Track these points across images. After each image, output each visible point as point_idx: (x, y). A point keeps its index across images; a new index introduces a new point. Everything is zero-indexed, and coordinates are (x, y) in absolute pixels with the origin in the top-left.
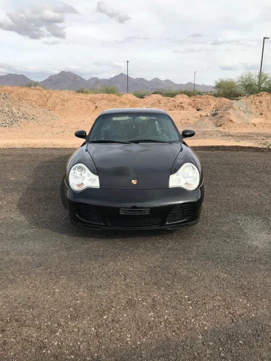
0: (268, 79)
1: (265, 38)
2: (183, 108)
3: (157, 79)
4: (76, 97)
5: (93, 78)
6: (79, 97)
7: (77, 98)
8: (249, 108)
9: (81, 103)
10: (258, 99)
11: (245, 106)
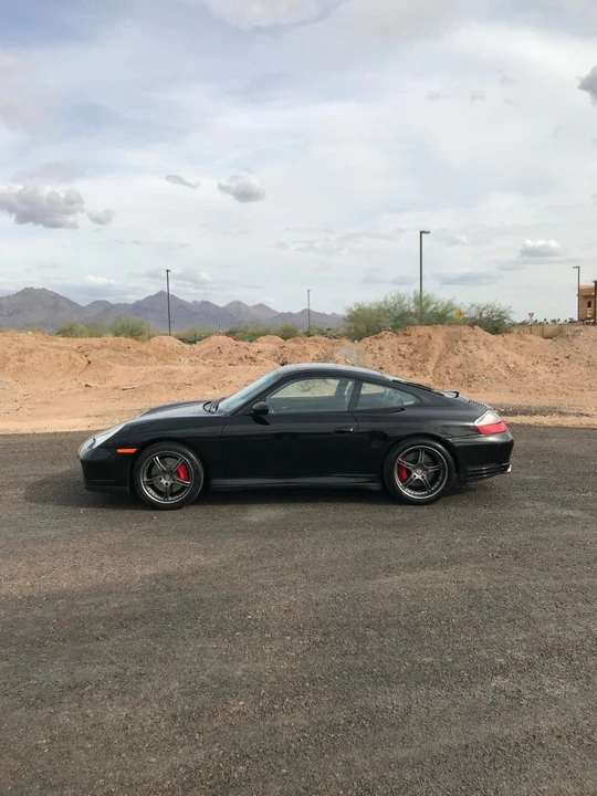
0: (434, 306)
2: (255, 361)
3: (239, 302)
4: (49, 344)
5: (96, 302)
6: (55, 343)
7: (50, 347)
8: (361, 360)
9: (58, 355)
10: (378, 343)
11: (355, 356)
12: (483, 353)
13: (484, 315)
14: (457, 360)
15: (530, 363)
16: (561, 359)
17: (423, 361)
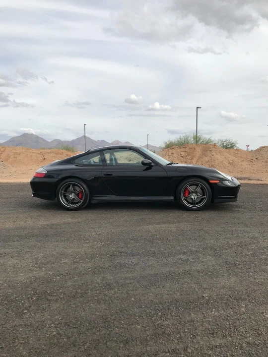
0: (202, 140)
1: (197, 108)
3: (118, 141)
5: (55, 140)
7: (28, 152)
9: (31, 155)
10: (171, 151)
12: (218, 156)
13: (225, 144)
14: (207, 159)
15: (240, 161)
16: (254, 159)
17: (191, 159)
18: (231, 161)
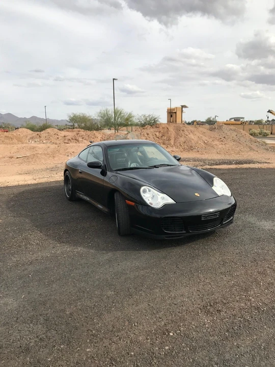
1: (114, 79)
10: (145, 131)
12: (192, 136)
14: (183, 139)
17: (168, 140)
18: (206, 142)
